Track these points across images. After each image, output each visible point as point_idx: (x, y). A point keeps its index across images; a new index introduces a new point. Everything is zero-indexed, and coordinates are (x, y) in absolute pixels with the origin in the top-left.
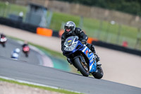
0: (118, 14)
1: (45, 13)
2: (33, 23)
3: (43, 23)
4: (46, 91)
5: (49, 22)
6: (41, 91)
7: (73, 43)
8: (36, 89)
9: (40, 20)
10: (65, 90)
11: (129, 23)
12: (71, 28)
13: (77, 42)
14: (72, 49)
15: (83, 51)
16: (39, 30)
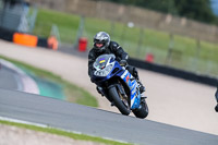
0: (139, 12)
1: (27, 10)
2: (8, 25)
3: (23, 27)
4: (28, 131)
5: (33, 24)
6: (21, 130)
7: (108, 64)
8: (14, 128)
9: (18, 21)
10: (58, 129)
11: (156, 25)
12: (104, 42)
13: (113, 63)
14: (107, 73)
15: (122, 77)
16: (16, 36)
